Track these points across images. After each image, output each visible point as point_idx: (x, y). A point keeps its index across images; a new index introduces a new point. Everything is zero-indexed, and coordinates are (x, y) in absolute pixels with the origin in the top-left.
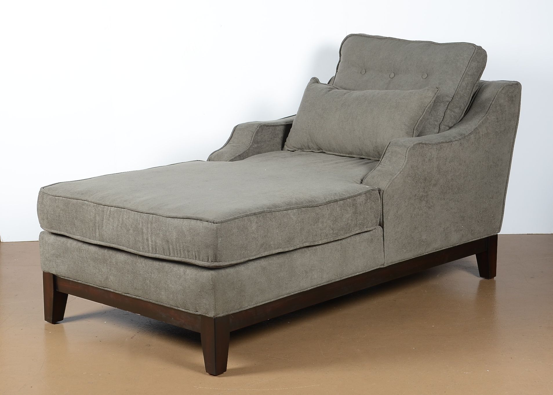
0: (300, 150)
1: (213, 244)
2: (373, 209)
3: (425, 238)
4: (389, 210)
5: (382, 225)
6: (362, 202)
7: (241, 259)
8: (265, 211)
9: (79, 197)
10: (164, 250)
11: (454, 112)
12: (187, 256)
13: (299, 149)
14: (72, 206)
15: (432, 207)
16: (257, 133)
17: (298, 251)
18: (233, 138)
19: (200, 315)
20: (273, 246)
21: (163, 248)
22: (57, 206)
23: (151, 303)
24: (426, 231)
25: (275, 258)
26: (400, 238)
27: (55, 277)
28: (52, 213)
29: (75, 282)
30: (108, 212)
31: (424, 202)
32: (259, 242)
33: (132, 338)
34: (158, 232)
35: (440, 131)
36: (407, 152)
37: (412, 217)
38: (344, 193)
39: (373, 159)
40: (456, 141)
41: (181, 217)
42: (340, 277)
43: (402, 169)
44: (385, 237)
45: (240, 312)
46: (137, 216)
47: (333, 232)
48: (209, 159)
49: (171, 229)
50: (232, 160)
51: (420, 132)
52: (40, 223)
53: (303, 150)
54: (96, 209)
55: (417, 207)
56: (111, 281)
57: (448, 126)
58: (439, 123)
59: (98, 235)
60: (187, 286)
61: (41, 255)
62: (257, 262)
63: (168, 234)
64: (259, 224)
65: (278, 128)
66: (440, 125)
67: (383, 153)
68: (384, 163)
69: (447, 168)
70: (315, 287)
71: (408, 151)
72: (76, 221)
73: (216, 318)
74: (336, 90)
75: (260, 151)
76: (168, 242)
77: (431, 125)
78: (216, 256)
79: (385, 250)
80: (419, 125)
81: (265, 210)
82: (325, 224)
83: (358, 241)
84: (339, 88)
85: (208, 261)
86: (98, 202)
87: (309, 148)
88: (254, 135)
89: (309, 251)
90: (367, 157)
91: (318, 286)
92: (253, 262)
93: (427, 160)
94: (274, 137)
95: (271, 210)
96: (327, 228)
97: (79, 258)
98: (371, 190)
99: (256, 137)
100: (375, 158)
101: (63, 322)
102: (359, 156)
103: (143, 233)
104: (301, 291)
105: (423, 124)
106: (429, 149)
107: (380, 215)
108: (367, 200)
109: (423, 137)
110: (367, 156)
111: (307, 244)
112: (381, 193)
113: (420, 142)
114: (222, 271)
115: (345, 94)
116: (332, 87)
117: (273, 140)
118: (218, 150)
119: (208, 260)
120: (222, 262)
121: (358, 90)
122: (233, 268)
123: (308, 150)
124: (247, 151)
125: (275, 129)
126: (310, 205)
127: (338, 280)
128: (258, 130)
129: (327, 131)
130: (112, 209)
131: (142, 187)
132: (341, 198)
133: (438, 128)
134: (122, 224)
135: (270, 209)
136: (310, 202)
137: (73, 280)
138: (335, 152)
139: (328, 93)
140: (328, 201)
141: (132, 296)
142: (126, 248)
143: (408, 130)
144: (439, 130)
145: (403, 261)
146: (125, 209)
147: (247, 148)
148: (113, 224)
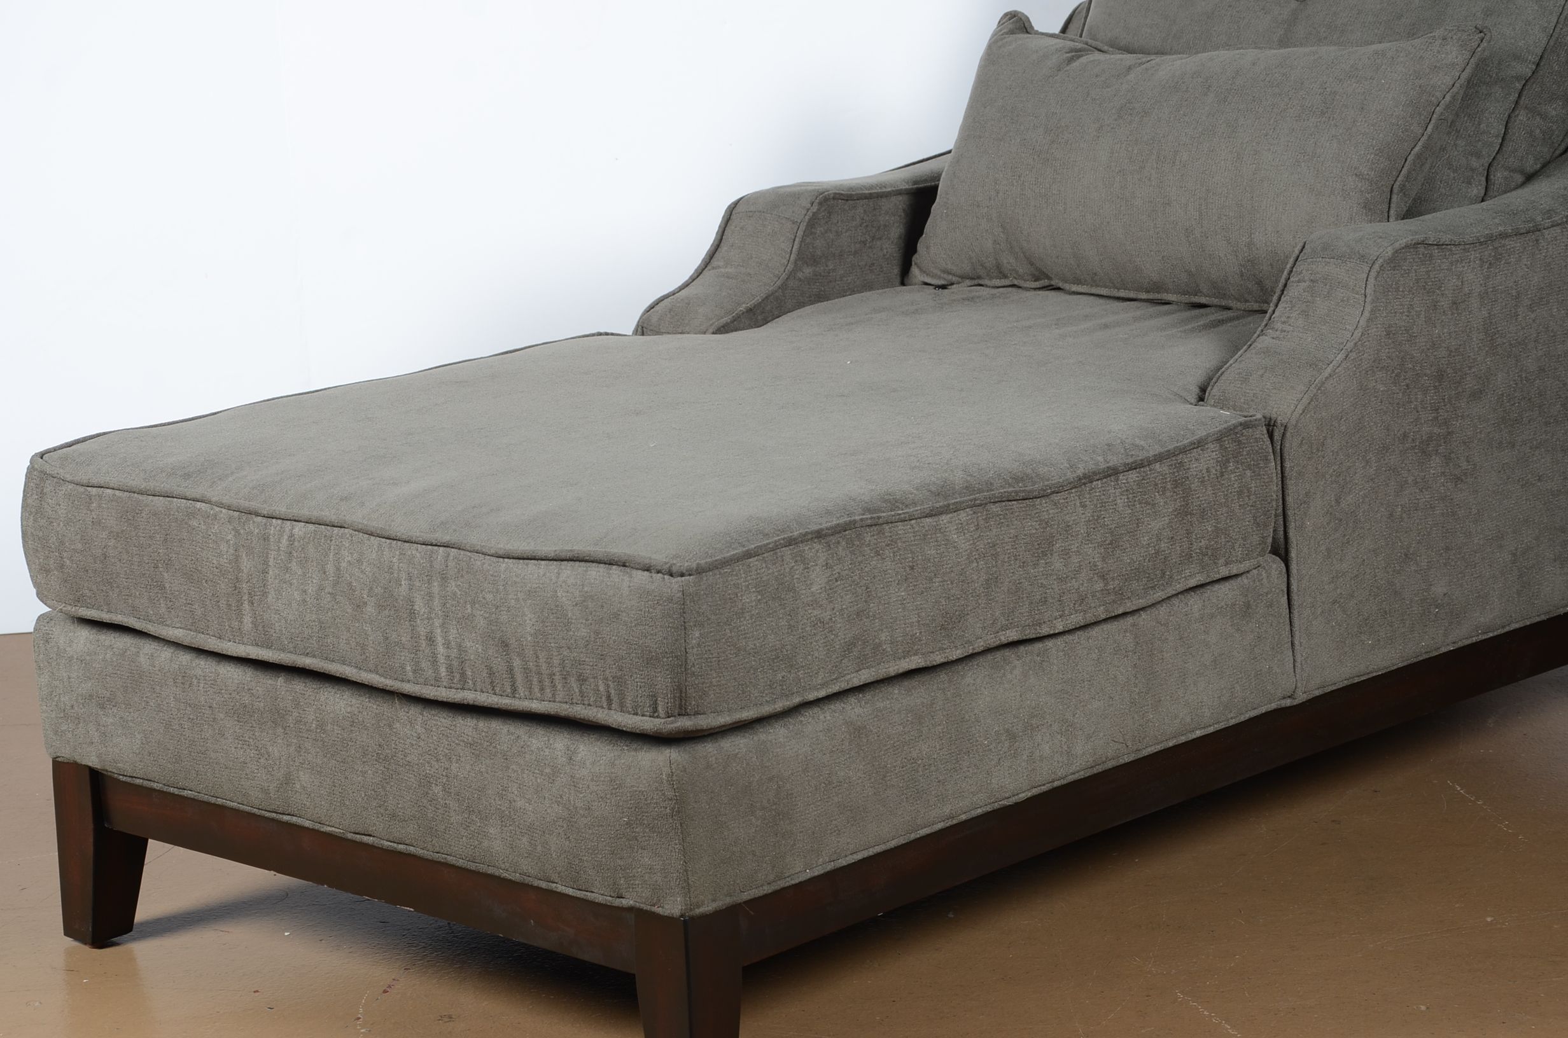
0: (968, 282)
1: (672, 652)
2: (1248, 496)
3: (1445, 590)
4: (1307, 494)
5: (1283, 552)
6: (1208, 470)
7: (774, 701)
8: (855, 522)
9: (176, 488)
10: (491, 673)
11: (1544, 116)
12: (577, 697)
13: (964, 277)
14: (151, 520)
15: (1465, 474)
16: (812, 224)
17: (981, 659)
18: (724, 248)
19: (631, 909)
20: (889, 649)
21: (490, 668)
22: (96, 523)
23: (453, 866)
24: (1445, 564)
25: (896, 690)
26: (1353, 596)
27: (97, 780)
28: (79, 546)
29: (173, 794)
30: (284, 541)
31: (1436, 462)
32: (836, 636)
33: (385, 992)
34: (469, 611)
35: (1490, 193)
36: (1371, 280)
37: (1391, 515)
38: (1142, 443)
39: (1239, 305)
40: (1553, 226)
41: (552, 555)
42: (1135, 748)
43: (1350, 345)
44: (1294, 597)
45: (776, 893)
46: (391, 553)
47: (1106, 585)
48: (642, 329)
49: (517, 600)
50: (723, 329)
51: (1414, 200)
52: (36, 584)
53: (981, 282)
54: (237, 531)
55: (1410, 479)
56: (304, 788)
57: (1522, 172)
58: (1486, 161)
59: (250, 625)
60: (579, 804)
61: (43, 699)
62: (832, 707)
63: (504, 617)
64: (837, 569)
65: (886, 205)
66: (1492, 169)
67: (1281, 285)
68: (1284, 323)
69: (1523, 328)
70: (1044, 788)
71: (1373, 274)
72: (166, 574)
73: (692, 918)
74: (1097, 56)
75: (824, 291)
76: (505, 645)
77: (1455, 171)
78: (684, 695)
79: (1296, 643)
80: (1409, 172)
81: (857, 518)
82: (1075, 559)
83: (1197, 615)
84: (1105, 48)
85: (654, 713)
86: (245, 504)
87: (1001, 272)
88: (800, 233)
89: (1019, 658)
90: (1215, 301)
91: (1056, 784)
92: (816, 710)
93: (1445, 303)
94: (873, 238)
95: (879, 518)
96: (1083, 575)
97: (182, 706)
98: (1241, 424)
99: (808, 240)
100: (1247, 301)
101: (134, 939)
102: (1186, 299)
103: (412, 614)
104: (996, 806)
105: (1427, 166)
106: (1451, 263)
107: (1276, 516)
108: (1224, 464)
109: (1427, 217)
110: (1217, 297)
111: (1013, 635)
112: (1277, 436)
113: (1420, 237)
114: (708, 749)
115: (1130, 68)
116: (1079, 45)
117: (870, 247)
118: (673, 293)
119: (655, 710)
120: (704, 713)
121: (1175, 53)
122: (747, 735)
123: (997, 282)
124: (777, 294)
125: (875, 209)
126: (1016, 492)
127: (1127, 760)
128: (814, 214)
129: (1065, 209)
130: (296, 531)
131: (404, 442)
132: (1130, 460)
133: (1484, 179)
134: (336, 584)
135: (874, 515)
136: (1017, 479)
137: (165, 789)
138: (1097, 286)
139: (1068, 68)
140: (1085, 474)
141: (382, 842)
142: (355, 670)
143: (1368, 196)
144: (1486, 188)
145: (1363, 678)
146: (346, 530)
147: (779, 283)
148: (302, 584)
